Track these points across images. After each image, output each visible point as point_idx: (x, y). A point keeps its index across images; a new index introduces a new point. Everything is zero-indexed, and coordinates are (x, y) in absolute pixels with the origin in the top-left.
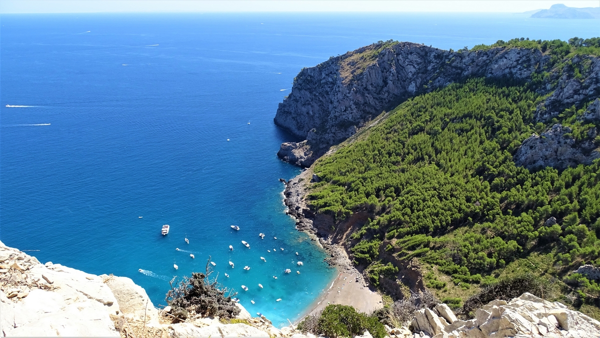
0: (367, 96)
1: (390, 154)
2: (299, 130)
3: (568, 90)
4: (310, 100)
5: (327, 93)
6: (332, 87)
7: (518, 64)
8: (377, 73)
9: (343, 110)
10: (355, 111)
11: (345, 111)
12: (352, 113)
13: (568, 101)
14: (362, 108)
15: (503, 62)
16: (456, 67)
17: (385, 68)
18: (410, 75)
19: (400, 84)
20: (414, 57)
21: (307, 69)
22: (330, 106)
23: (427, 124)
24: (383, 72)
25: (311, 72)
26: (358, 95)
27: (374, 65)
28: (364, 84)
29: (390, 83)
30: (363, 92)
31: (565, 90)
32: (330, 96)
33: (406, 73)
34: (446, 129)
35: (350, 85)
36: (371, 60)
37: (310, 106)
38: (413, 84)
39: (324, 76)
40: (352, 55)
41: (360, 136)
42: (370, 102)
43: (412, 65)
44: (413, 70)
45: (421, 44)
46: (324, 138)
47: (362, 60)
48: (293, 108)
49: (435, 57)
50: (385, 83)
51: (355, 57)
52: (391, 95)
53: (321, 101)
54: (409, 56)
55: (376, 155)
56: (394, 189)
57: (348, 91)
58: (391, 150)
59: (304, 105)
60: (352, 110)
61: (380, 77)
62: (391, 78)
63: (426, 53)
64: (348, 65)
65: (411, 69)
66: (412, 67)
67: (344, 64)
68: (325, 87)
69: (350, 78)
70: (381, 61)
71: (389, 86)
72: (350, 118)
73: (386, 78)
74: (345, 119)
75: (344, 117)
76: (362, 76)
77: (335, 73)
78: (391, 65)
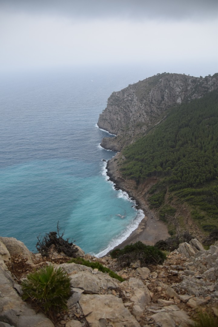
0: (152, 107)
1: (168, 141)
2: (112, 129)
4: (118, 111)
5: (128, 106)
6: (131, 103)
9: (138, 116)
11: (140, 116)
12: (144, 118)
14: (150, 114)
16: (205, 87)
17: (162, 90)
18: (177, 93)
19: (172, 99)
20: (179, 82)
21: (116, 93)
22: (131, 114)
23: (189, 122)
24: (161, 92)
25: (118, 94)
26: (147, 107)
29: (166, 98)
30: (150, 105)
32: (130, 108)
33: (175, 92)
37: (118, 115)
38: (180, 99)
39: (126, 96)
42: (155, 110)
43: (178, 87)
46: (128, 134)
48: (108, 117)
49: (192, 82)
50: (163, 98)
53: (125, 112)
54: (176, 82)
59: (115, 114)
60: (144, 116)
61: (159, 95)
62: (166, 95)
63: (186, 80)
65: (178, 90)
66: (178, 88)
68: (127, 103)
71: (165, 100)
72: (143, 121)
73: (163, 96)
74: (140, 122)
75: (139, 120)
76: (148, 95)
77: (132, 94)
78: (166, 88)
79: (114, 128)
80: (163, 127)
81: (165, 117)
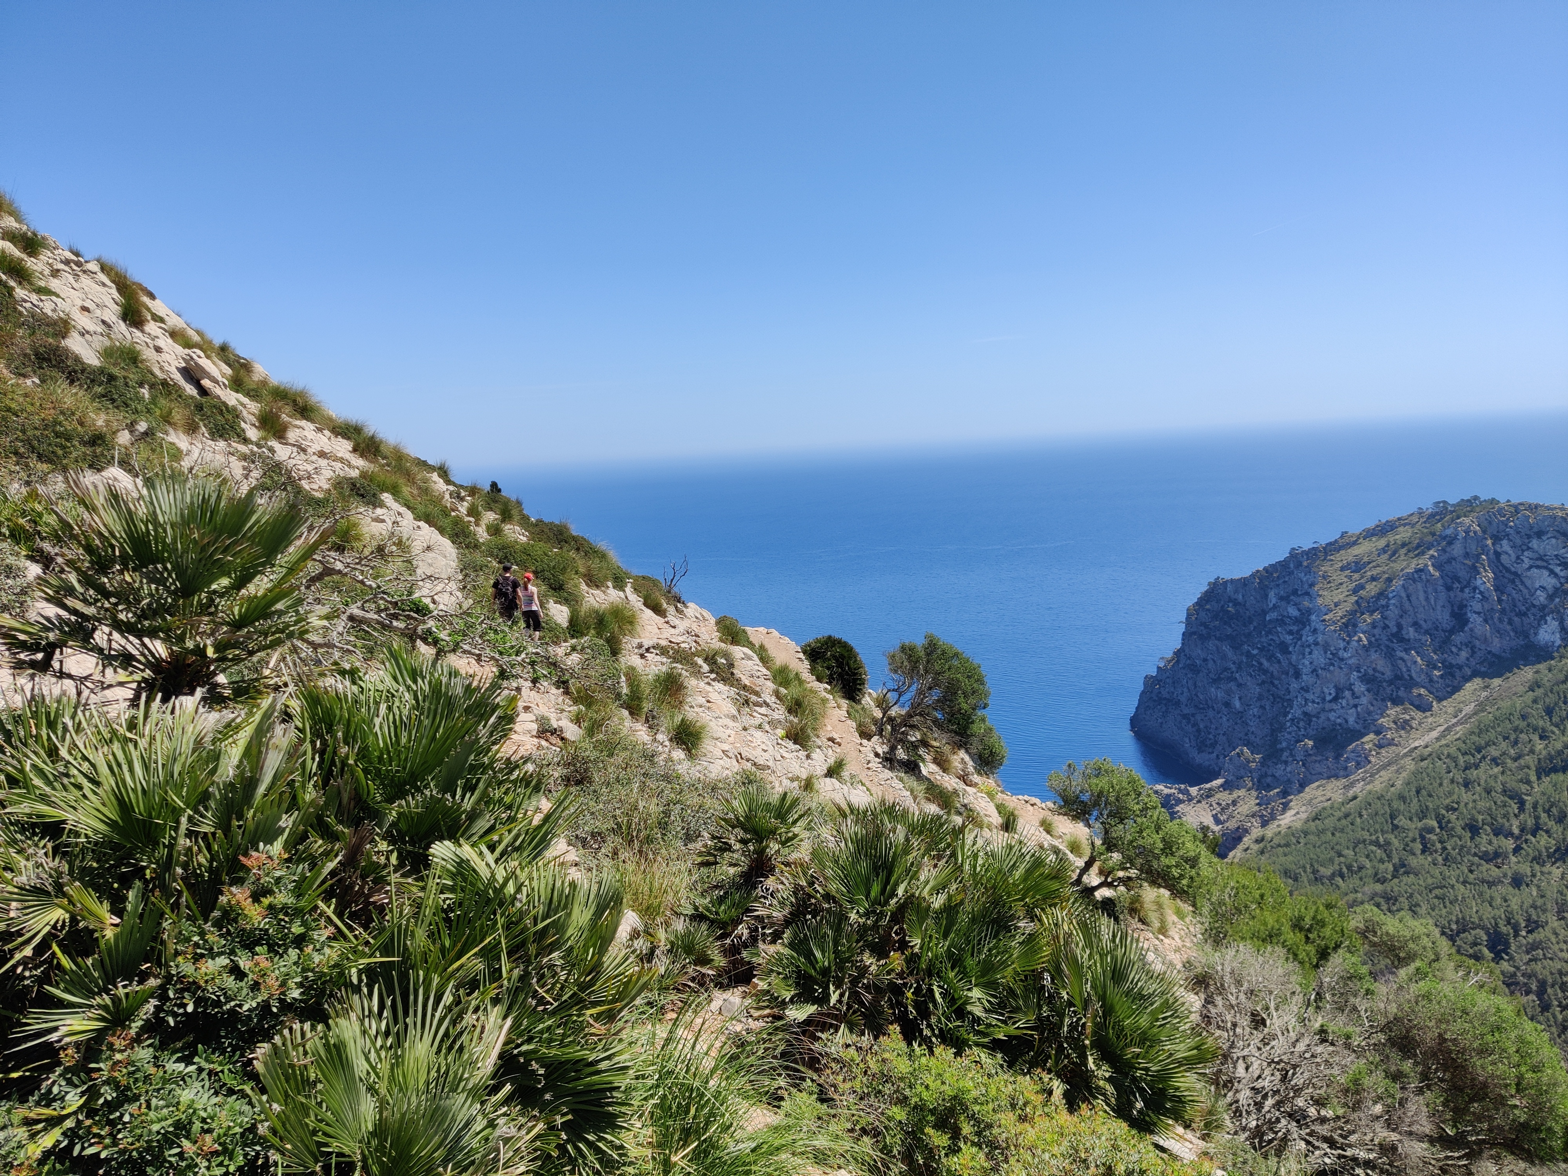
0: (1402, 659)
1: (1474, 829)
2: (1200, 751)
4: (1233, 668)
5: (1284, 648)
6: (1298, 631)
8: (1430, 590)
9: (1328, 698)
10: (1364, 700)
11: (1335, 699)
12: (1356, 706)
14: (1389, 692)
17: (1456, 578)
18: (1541, 597)
19: (1510, 622)
20: (1549, 546)
21: (1225, 583)
22: (1294, 685)
24: (1449, 588)
25: (1236, 592)
26: (1374, 656)
27: (1421, 570)
28: (1391, 624)
29: (1475, 620)
30: (1387, 647)
32: (1294, 658)
33: (1525, 591)
35: (1350, 625)
36: (1411, 555)
37: (1232, 685)
38: (1552, 624)
39: (1274, 601)
40: (1355, 543)
41: (1382, 773)
42: (1414, 675)
43: (1546, 568)
44: (1550, 582)
46: (1273, 776)
47: (1386, 556)
48: (1185, 690)
50: (1460, 617)
51: (1363, 549)
52: (1479, 654)
53: (1265, 672)
54: (1535, 543)
55: (1431, 830)
56: (1485, 938)
57: (1342, 644)
58: (1480, 818)
59: (1216, 681)
60: (1355, 696)
61: (1440, 602)
62: (1477, 607)
64: (1342, 569)
65: (1544, 580)
66: (1546, 573)
67: (1330, 568)
68: (1277, 633)
69: (1348, 606)
70: (1445, 557)
71: (1471, 630)
72: (1352, 720)
73: (1462, 606)
74: (1335, 724)
75: (1332, 716)
76: (1383, 602)
77: (1307, 594)
78: (1474, 570)
79: (1208, 742)
80: (1455, 760)
81: (1469, 709)
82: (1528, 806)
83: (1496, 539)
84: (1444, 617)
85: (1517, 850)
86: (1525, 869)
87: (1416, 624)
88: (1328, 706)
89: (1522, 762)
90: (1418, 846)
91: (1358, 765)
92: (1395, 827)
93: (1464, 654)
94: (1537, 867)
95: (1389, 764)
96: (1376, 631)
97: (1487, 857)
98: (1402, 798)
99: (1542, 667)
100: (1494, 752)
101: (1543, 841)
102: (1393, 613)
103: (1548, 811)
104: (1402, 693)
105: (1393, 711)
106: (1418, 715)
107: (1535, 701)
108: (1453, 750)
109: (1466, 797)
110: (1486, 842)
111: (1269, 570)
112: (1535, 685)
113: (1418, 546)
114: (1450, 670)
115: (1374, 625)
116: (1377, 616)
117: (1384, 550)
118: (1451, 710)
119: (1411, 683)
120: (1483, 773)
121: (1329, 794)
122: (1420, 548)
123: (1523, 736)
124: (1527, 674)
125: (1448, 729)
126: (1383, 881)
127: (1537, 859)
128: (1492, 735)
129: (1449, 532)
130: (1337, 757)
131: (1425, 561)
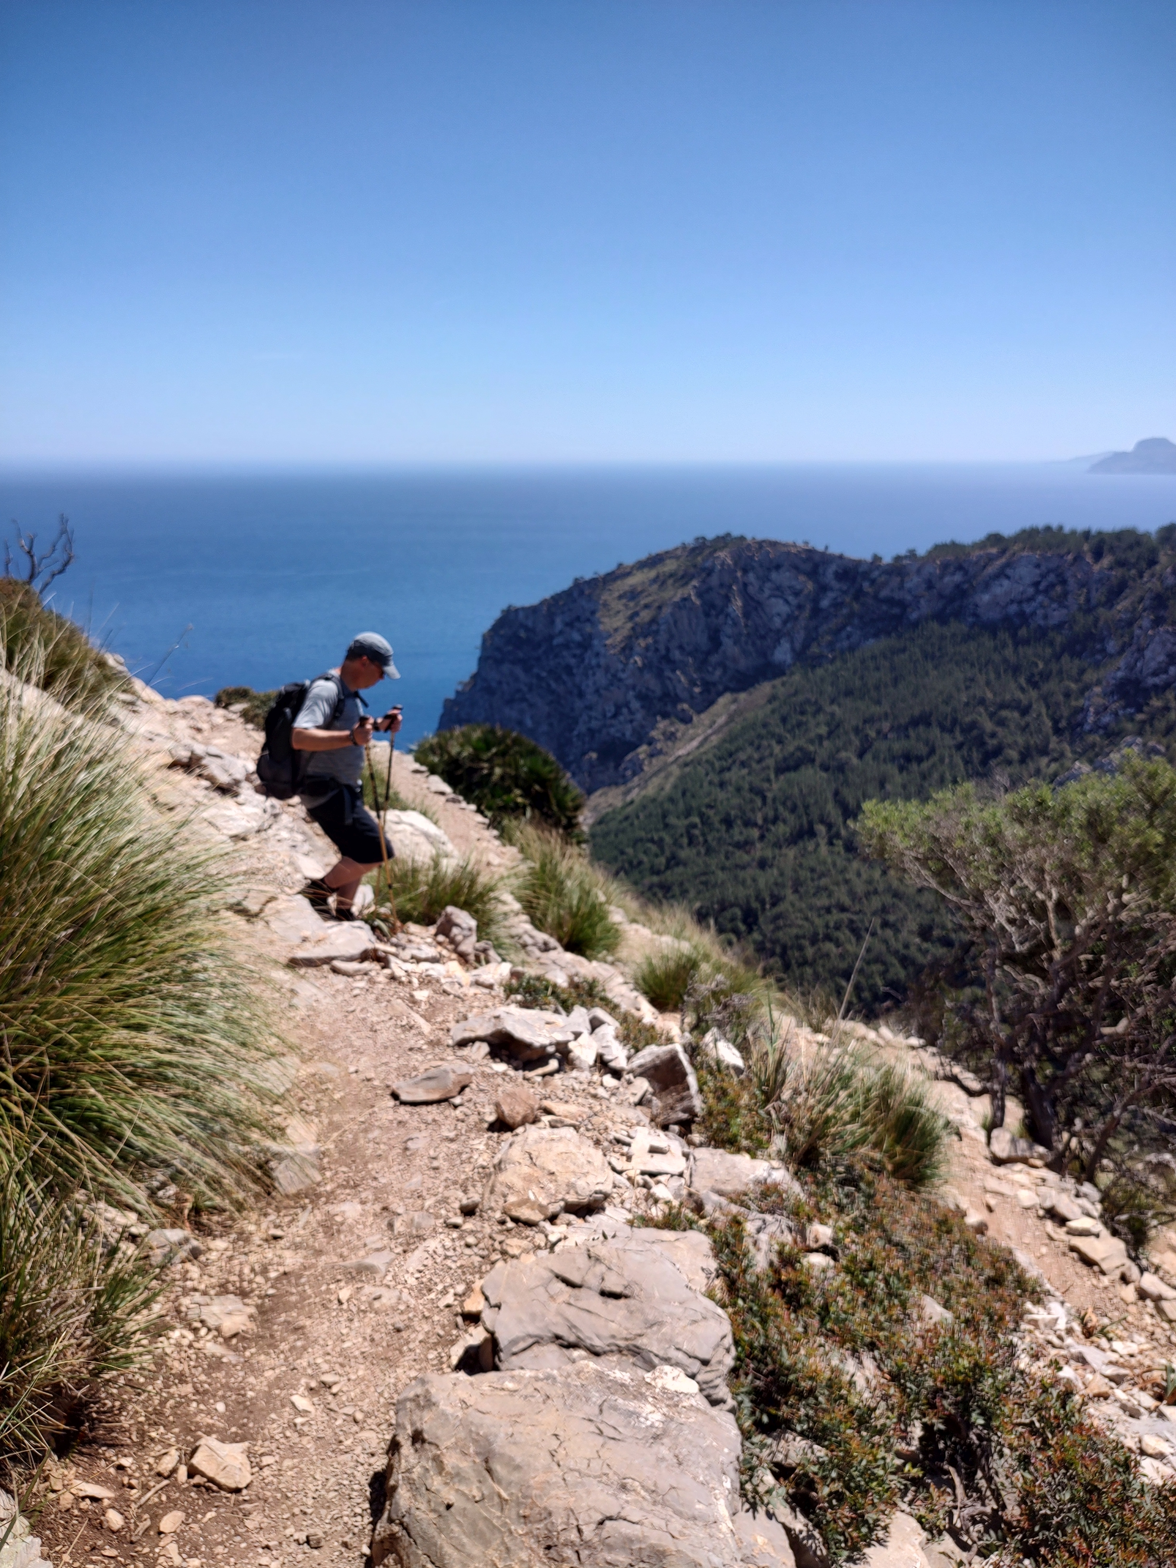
0: (669, 678)
1: (728, 822)
3: (1155, 656)
4: (525, 689)
5: (569, 669)
6: (581, 655)
7: (1038, 592)
8: (692, 616)
9: (609, 715)
10: (638, 716)
11: (615, 716)
12: (631, 721)
13: (1156, 680)
14: (658, 707)
15: (1001, 588)
16: (890, 601)
17: (713, 606)
18: (777, 622)
19: (754, 644)
20: (783, 578)
21: (517, 611)
22: (579, 704)
23: (821, 744)
24: (707, 615)
25: (528, 618)
26: (647, 676)
27: (687, 599)
29: (727, 642)
30: (658, 668)
31: (1148, 654)
32: (577, 679)
33: (765, 618)
34: (868, 757)
35: (627, 649)
36: (677, 585)
37: (524, 705)
38: (785, 645)
39: (560, 627)
40: (629, 574)
41: (654, 779)
42: (678, 692)
43: (781, 597)
44: (783, 609)
45: (800, 543)
47: (656, 586)
48: (482, 711)
49: (838, 577)
50: (715, 642)
51: (636, 579)
52: (729, 672)
53: (553, 692)
54: (774, 575)
55: (694, 826)
56: (740, 914)
57: (620, 666)
58: (733, 813)
59: (510, 702)
60: (631, 712)
61: (700, 628)
62: (729, 631)
63: (816, 566)
64: (620, 597)
65: (779, 607)
66: (781, 601)
67: (609, 596)
68: (563, 656)
69: (625, 632)
70: (704, 587)
71: (724, 651)
72: (628, 733)
73: (717, 631)
74: (614, 738)
75: (612, 731)
76: (654, 627)
77: (588, 620)
78: (727, 599)
80: (712, 764)
81: (721, 720)
82: (769, 801)
83: (745, 571)
84: (702, 640)
85: (762, 837)
86: (769, 853)
87: (681, 648)
88: (608, 722)
89: (764, 764)
90: (685, 841)
91: (634, 774)
92: (666, 826)
93: (718, 672)
94: (777, 851)
95: (659, 771)
96: (650, 654)
97: (739, 846)
98: (671, 800)
99: (777, 682)
100: (742, 756)
101: (781, 830)
102: (663, 637)
103: (784, 804)
104: (669, 708)
105: (662, 724)
106: (682, 727)
107: (773, 712)
108: (710, 756)
109: (721, 795)
110: (738, 833)
111: (556, 598)
112: (772, 699)
113: (683, 577)
114: (708, 687)
115: (647, 648)
116: (650, 640)
117: (655, 580)
118: (707, 722)
119: (677, 700)
120: (735, 775)
121: (610, 801)
122: (683, 579)
123: (765, 743)
124: (765, 688)
125: (706, 739)
126: (658, 873)
127: (777, 845)
128: (740, 742)
129: (708, 564)
130: (617, 766)
131: (690, 590)
